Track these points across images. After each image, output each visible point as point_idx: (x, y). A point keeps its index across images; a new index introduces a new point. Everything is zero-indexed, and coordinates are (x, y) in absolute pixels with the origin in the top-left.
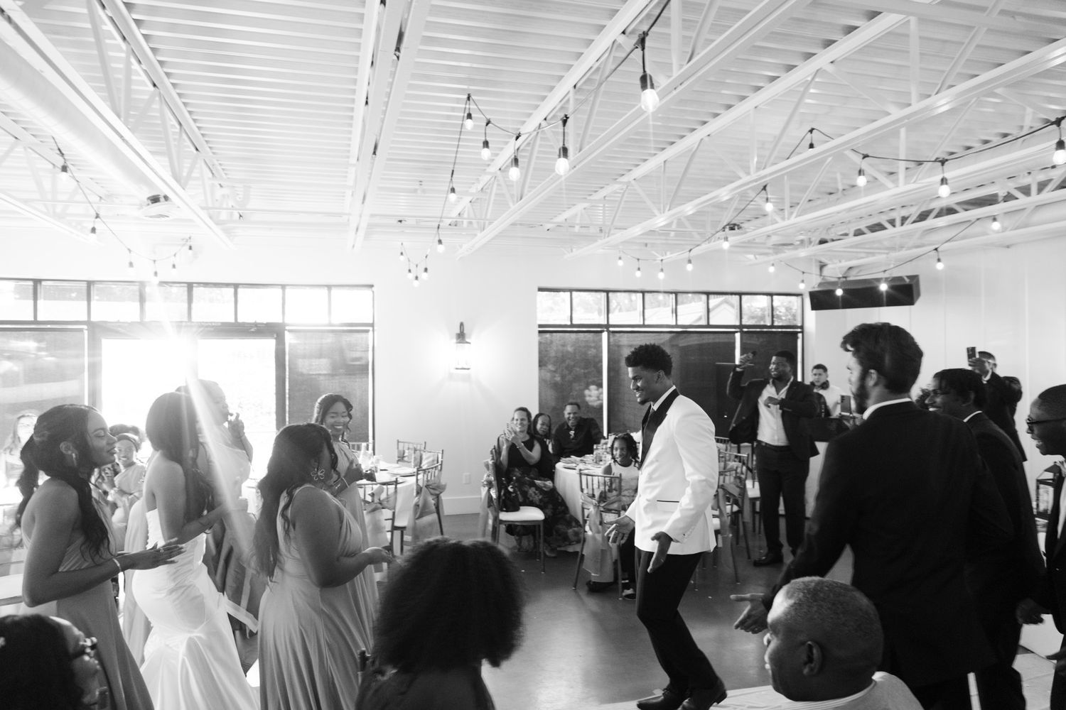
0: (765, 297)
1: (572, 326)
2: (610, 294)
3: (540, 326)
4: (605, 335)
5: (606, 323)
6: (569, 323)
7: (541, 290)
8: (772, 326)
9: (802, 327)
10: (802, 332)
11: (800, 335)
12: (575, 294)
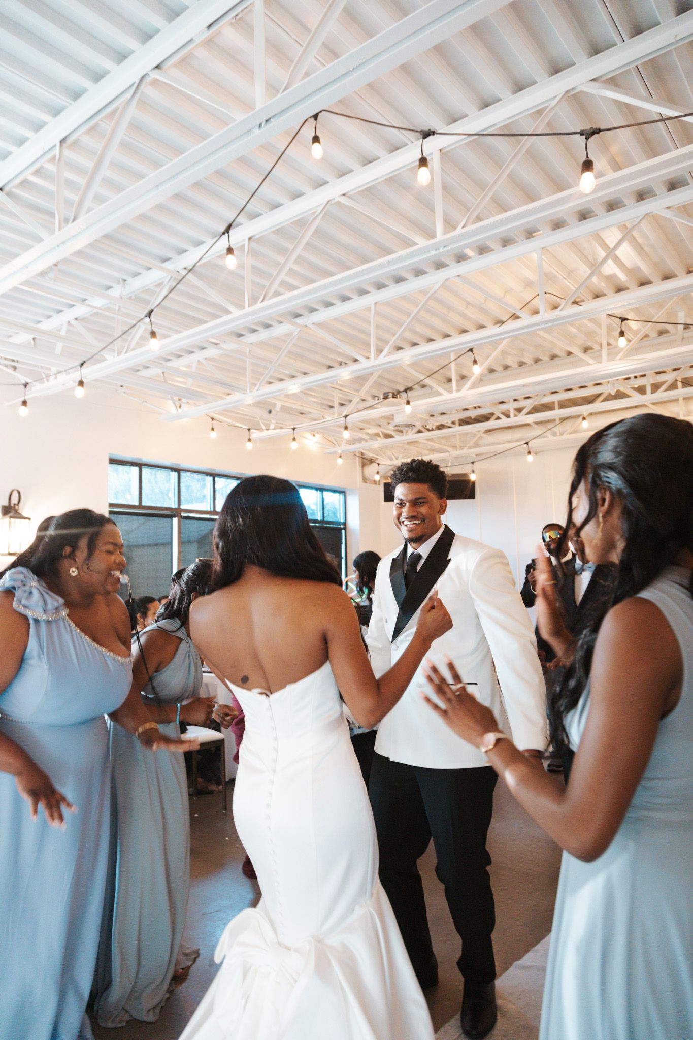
0: (314, 491)
1: (140, 506)
2: (182, 474)
3: (111, 505)
4: (175, 520)
5: (176, 506)
6: (137, 503)
7: (113, 461)
8: (323, 521)
9: (345, 524)
10: (345, 529)
11: (343, 531)
12: (145, 471)
